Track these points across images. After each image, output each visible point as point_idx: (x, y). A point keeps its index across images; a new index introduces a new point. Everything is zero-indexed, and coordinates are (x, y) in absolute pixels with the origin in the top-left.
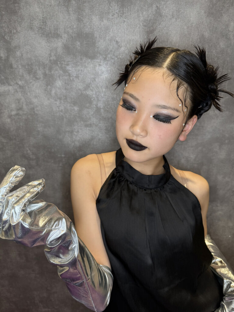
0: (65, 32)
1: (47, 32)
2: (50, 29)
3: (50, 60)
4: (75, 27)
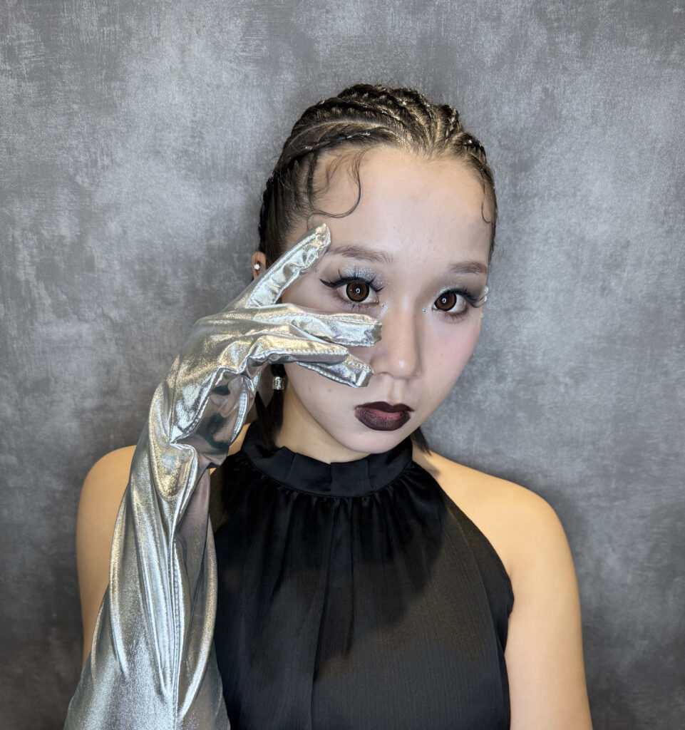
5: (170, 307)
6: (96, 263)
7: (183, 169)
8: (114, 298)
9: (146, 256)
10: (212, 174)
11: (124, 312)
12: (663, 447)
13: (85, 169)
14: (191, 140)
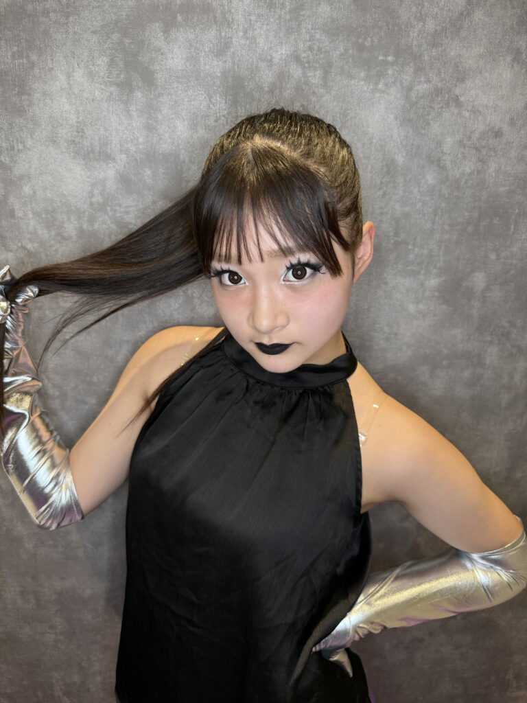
0: (121, 151)
1: (86, 149)
2: (91, 144)
3: (91, 204)
4: (141, 140)
5: (66, 242)
6: (16, 213)
7: (72, 152)
8: (29, 236)
9: (50, 209)
10: (91, 156)
11: (36, 245)
12: (386, 329)
13: (6, 152)
14: (77, 134)
